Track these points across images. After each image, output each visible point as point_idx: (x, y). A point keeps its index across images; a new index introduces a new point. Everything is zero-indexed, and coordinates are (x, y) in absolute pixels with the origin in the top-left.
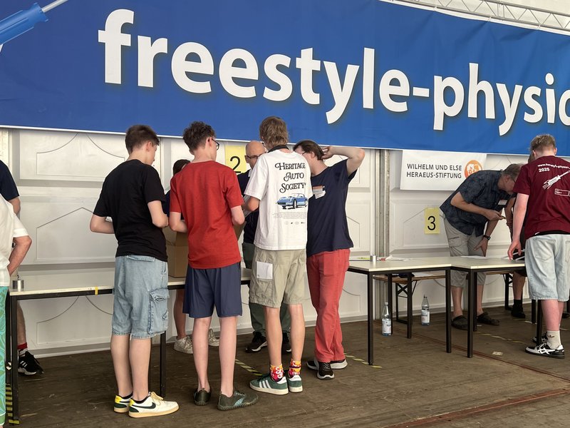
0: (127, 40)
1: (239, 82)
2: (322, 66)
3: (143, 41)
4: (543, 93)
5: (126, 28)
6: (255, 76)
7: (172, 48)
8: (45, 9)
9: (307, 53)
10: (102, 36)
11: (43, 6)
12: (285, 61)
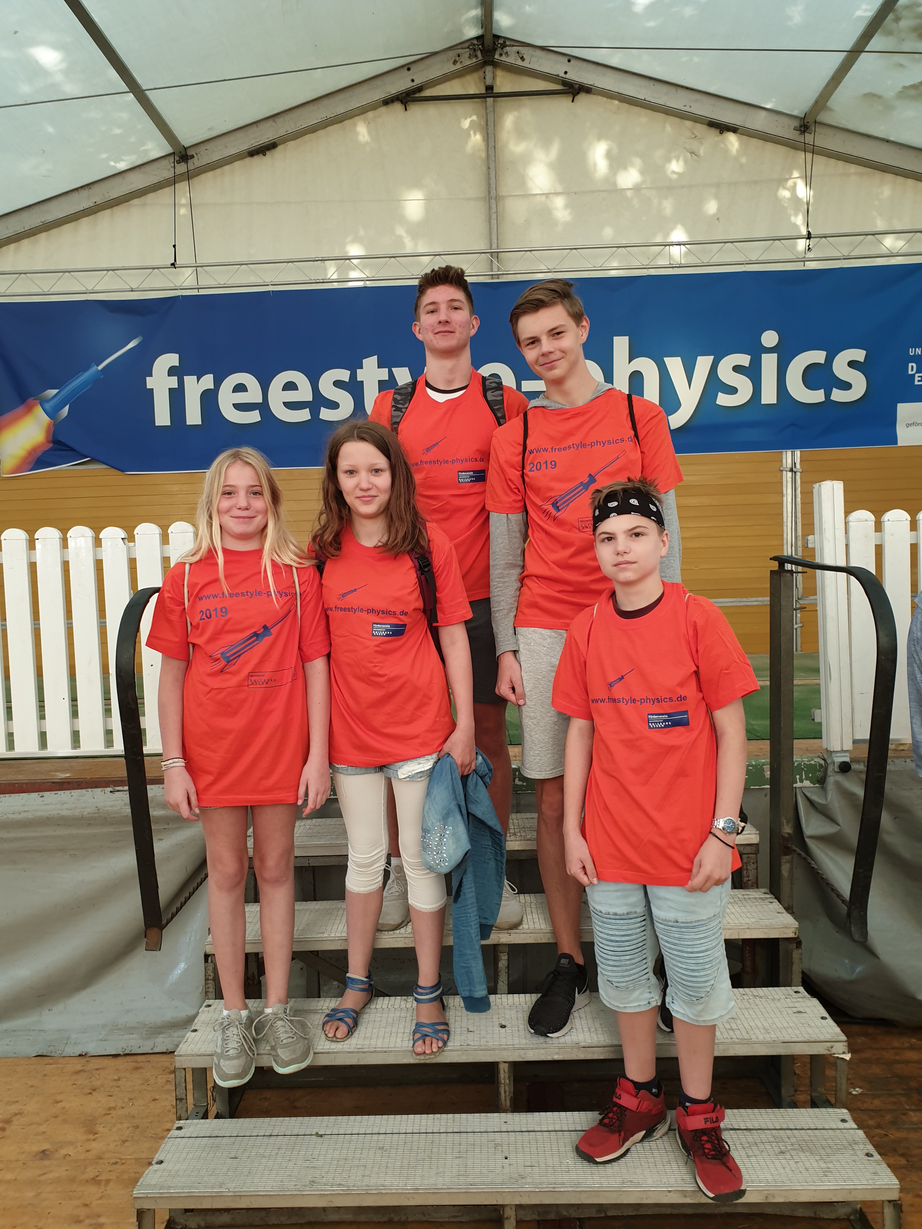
0: (173, 382)
1: (291, 406)
2: (391, 374)
3: (190, 381)
5: (172, 371)
6: (309, 398)
7: (218, 383)
8: (100, 367)
9: (370, 363)
10: (150, 383)
11: (98, 366)
12: (344, 375)
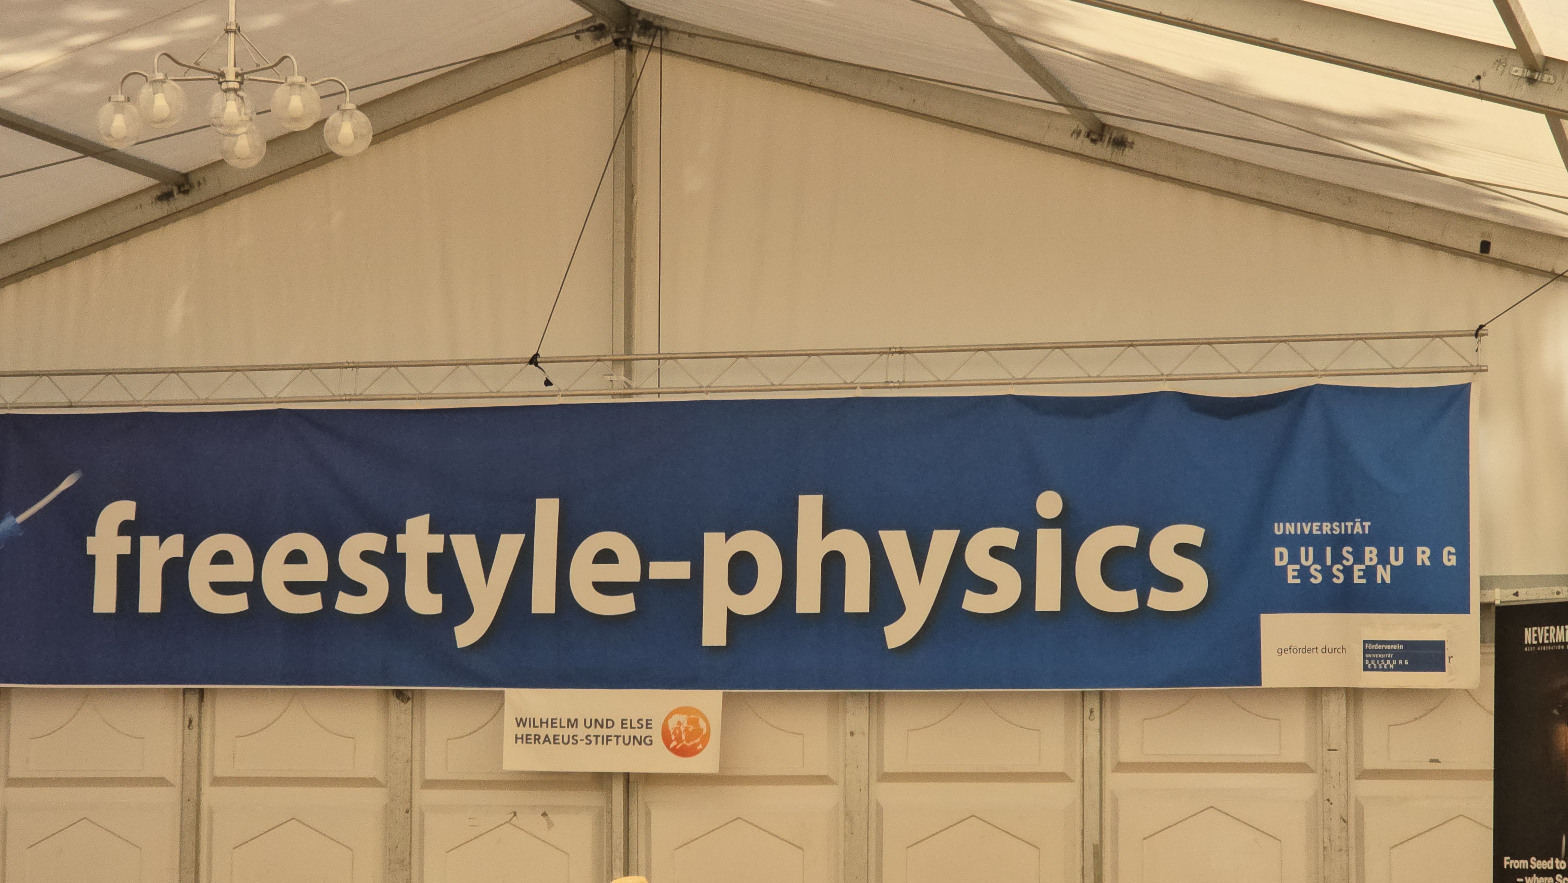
0: (124, 545)
1: (296, 588)
2: (448, 544)
3: (148, 542)
6: (322, 576)
9: (418, 524)
10: (91, 546)
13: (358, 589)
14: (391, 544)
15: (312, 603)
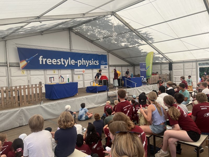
0: (42, 59)
4: (92, 61)
7: (47, 60)
8: (33, 57)
13: (59, 63)
14: (61, 60)
15: (56, 64)
